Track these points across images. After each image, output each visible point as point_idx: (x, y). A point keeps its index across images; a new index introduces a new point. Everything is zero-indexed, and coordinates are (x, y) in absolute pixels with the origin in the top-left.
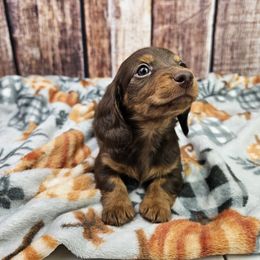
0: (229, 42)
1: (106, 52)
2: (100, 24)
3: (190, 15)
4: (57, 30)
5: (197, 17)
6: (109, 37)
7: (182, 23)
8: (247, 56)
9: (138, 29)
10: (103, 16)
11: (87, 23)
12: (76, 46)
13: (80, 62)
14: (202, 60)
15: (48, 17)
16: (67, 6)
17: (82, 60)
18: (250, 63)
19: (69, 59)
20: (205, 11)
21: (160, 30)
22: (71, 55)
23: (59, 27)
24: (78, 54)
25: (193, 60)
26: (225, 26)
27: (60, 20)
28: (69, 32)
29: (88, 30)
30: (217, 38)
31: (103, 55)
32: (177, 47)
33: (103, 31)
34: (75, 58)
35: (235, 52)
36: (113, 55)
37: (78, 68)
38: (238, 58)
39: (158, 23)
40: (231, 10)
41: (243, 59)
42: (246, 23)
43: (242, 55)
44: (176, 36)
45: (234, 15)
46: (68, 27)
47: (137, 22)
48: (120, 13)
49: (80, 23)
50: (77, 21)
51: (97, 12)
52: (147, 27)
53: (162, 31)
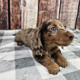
0: (63, 18)
1: (19, 20)
2: (17, 8)
3: (52, 8)
5: (54, 9)
7: (49, 11)
8: (69, 23)
9: (33, 11)
10: (18, 5)
11: (11, 7)
12: (5, 16)
17: (8, 23)
18: (70, 26)
20: (57, 7)
21: (41, 12)
24: (6, 20)
26: (62, 13)
29: (11, 10)
30: (60, 17)
31: (18, 21)
33: (18, 11)
35: (65, 22)
36: (22, 21)
39: (41, 10)
40: (64, 8)
41: (67, 24)
42: (68, 12)
43: (67, 23)
45: (65, 9)
46: (1, 8)
47: (32, 8)
48: (25, 4)
49: (7, 7)
50: (6, 5)
51: (16, 2)
52: (36, 11)
53: (42, 13)
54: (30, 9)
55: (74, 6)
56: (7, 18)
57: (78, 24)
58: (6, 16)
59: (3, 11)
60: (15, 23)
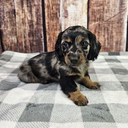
3: (113, 15)
4: (27, 24)
7: (107, 20)
12: (39, 35)
14: (120, 44)
15: (21, 17)
19: (35, 43)
21: (92, 24)
23: (29, 23)
24: (40, 40)
25: (114, 44)
27: (29, 18)
29: (47, 25)
32: (104, 36)
33: (56, 25)
39: (92, 20)
44: (103, 28)
46: (34, 23)
47: (78, 20)
49: (42, 21)
50: (40, 19)
51: (53, 13)
52: (84, 23)
53: (94, 25)
54: (74, 22)
56: (42, 37)
58: (41, 34)
59: (37, 27)
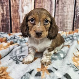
1: (19, 23)
2: (17, 14)
6: (20, 18)
8: (65, 26)
10: (17, 12)
11: (12, 14)
13: (9, 27)
16: (5, 8)
17: (10, 26)
18: (67, 28)
20: (52, 11)
22: (6, 25)
26: (58, 16)
28: (5, 17)
31: (17, 25)
34: (7, 26)
35: (62, 24)
37: (8, 29)
38: (63, 26)
40: (60, 11)
41: (64, 26)
42: (64, 15)
45: (61, 13)
48: (23, 11)
55: (70, 10)
57: (75, 26)
60: (15, 26)
